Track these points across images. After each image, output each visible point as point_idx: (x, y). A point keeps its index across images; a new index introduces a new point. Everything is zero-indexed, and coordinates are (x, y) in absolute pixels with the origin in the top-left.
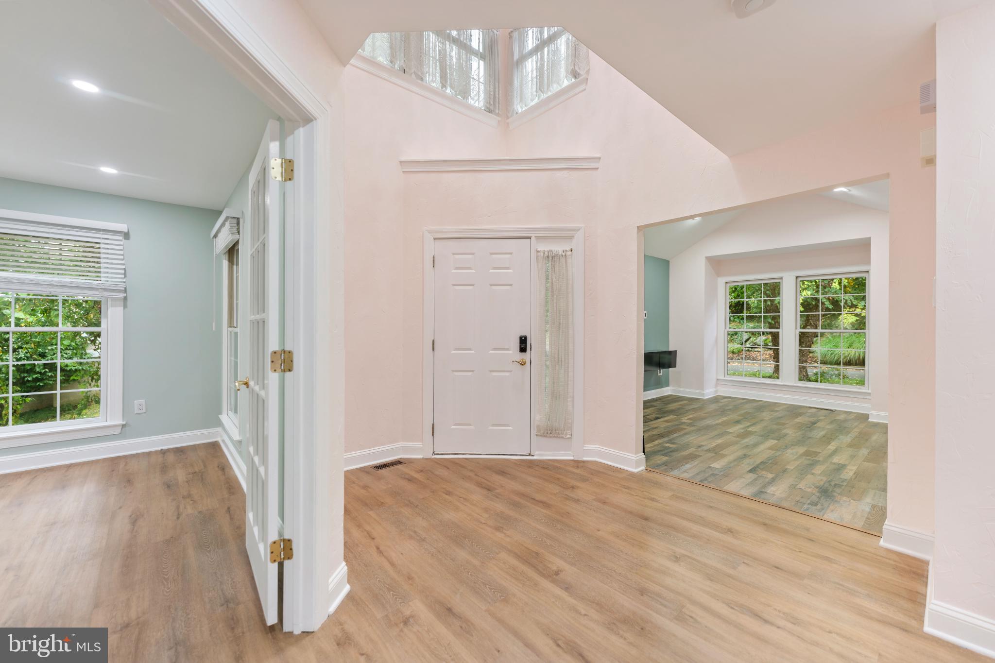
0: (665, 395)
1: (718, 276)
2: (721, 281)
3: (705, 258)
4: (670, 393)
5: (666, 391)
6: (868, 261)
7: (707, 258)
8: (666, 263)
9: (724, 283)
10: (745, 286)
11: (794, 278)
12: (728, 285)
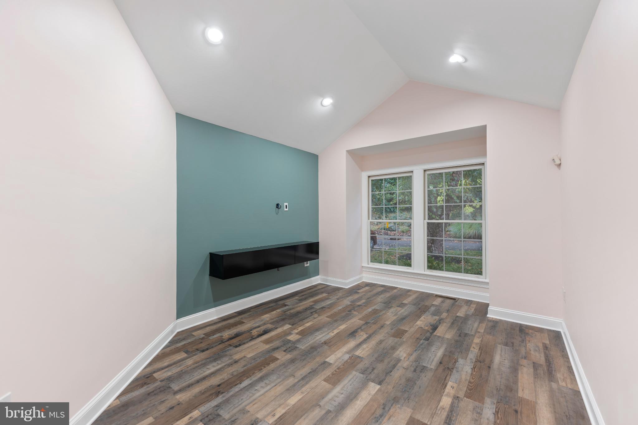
0: (313, 284)
1: (362, 171)
2: (364, 176)
3: (345, 152)
4: (319, 282)
5: (315, 280)
6: (484, 153)
7: (348, 152)
8: (315, 158)
9: (367, 177)
10: (384, 179)
11: (422, 172)
12: (371, 179)
